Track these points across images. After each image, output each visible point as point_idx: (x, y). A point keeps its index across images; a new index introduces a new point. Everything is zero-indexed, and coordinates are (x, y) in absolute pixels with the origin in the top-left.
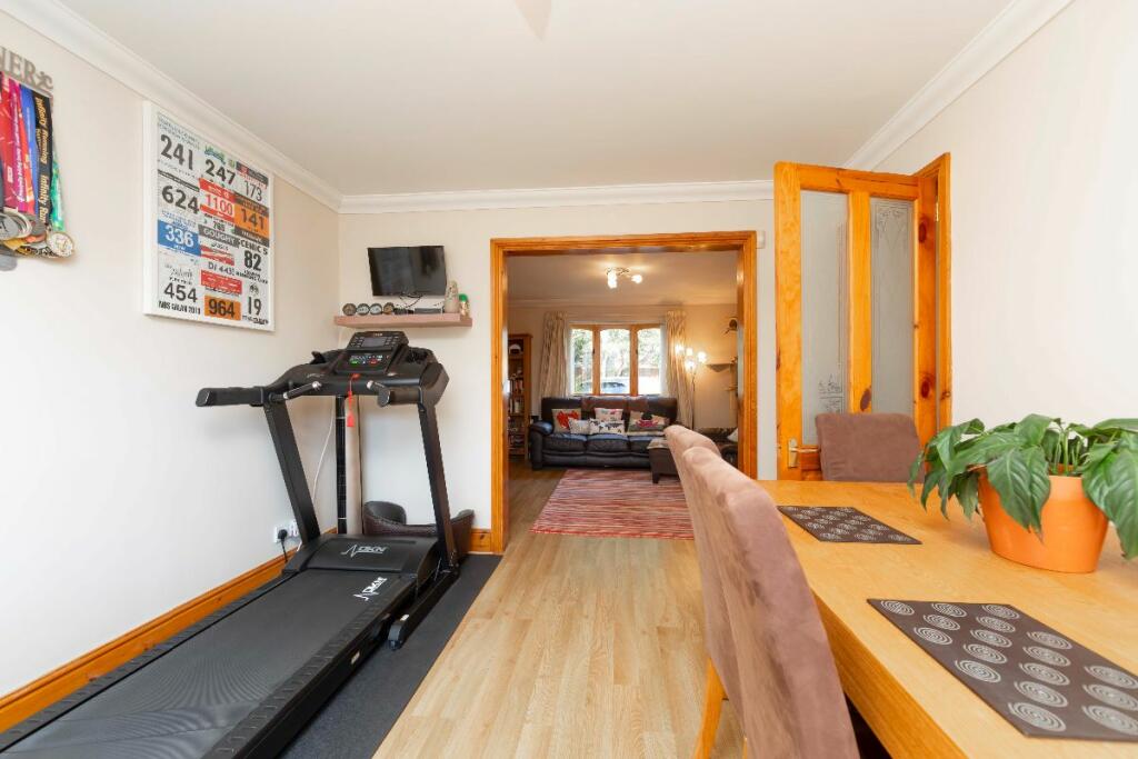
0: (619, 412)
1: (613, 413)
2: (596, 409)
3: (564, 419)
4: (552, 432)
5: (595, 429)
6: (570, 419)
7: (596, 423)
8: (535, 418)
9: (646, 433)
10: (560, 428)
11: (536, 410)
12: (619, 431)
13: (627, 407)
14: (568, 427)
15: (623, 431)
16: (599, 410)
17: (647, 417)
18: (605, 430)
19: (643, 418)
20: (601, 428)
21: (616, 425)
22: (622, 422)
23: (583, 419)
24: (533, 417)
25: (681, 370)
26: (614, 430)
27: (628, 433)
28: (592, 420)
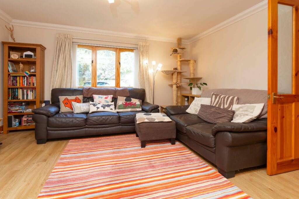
0: (110, 97)
1: (106, 98)
2: (94, 96)
3: (68, 103)
4: (58, 113)
5: (93, 109)
6: (73, 103)
7: (94, 105)
8: (47, 102)
9: (129, 110)
10: (64, 109)
11: (48, 97)
12: (112, 109)
13: (115, 94)
14: (72, 108)
15: (114, 109)
16: (96, 97)
17: (128, 99)
18: (101, 109)
19: (126, 100)
20: (98, 108)
21: (109, 106)
22: (113, 103)
23: (84, 102)
24: (45, 102)
25: (146, 74)
26: (107, 109)
27: (117, 110)
28: (91, 102)
